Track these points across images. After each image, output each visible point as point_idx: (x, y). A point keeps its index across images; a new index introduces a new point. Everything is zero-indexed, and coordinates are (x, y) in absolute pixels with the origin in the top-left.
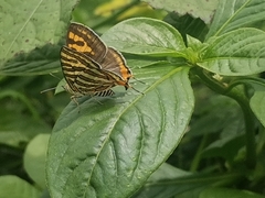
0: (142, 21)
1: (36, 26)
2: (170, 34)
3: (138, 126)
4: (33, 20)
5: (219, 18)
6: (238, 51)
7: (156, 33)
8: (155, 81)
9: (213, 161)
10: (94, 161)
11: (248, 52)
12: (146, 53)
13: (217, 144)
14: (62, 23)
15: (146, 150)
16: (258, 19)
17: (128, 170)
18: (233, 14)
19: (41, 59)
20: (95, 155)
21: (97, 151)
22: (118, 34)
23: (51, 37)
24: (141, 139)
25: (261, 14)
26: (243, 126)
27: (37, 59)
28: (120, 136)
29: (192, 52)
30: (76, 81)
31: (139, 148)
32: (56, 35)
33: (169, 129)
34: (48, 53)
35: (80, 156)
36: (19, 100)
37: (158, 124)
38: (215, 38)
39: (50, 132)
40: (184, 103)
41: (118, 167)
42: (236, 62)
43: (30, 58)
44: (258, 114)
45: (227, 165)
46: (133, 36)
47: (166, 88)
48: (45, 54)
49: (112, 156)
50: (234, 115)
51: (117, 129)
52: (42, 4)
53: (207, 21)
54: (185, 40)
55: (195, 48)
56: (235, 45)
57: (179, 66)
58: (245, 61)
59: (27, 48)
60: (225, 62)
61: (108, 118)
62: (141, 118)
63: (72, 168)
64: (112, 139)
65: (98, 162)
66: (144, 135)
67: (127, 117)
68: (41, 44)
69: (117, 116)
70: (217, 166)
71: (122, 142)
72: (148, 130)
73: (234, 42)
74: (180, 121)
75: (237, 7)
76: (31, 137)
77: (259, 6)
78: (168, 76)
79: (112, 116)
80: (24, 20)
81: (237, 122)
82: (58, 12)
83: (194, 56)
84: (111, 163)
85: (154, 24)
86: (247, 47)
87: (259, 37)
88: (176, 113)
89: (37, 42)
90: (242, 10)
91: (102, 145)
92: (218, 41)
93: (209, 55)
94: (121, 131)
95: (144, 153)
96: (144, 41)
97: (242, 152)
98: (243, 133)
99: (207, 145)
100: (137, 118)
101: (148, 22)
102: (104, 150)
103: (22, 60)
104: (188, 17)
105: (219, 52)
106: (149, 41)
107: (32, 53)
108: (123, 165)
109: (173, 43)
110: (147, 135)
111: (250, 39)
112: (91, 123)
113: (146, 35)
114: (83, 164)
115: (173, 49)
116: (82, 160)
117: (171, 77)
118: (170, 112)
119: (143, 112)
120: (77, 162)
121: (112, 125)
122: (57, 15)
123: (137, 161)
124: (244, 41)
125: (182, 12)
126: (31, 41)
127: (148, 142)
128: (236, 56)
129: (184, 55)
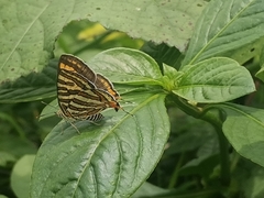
0: (121, 51)
1: (21, 55)
2: (147, 63)
3: (117, 151)
4: (18, 49)
5: (193, 47)
6: (211, 79)
7: (134, 62)
8: (133, 108)
9: (190, 178)
10: (75, 185)
11: (220, 80)
12: (125, 82)
13: (194, 163)
14: (46, 52)
15: (124, 174)
16: (230, 48)
17: (107, 194)
18: (206, 44)
19: (27, 86)
20: (76, 180)
21: (78, 175)
22: (98, 64)
23: (35, 66)
24: (119, 164)
25: (232, 44)
26: (218, 146)
27: (23, 86)
28: (100, 161)
29: (167, 80)
30: (70, 106)
31: (118, 173)
32: (40, 64)
33: (146, 155)
34: (33, 80)
35: (62, 180)
36: (7, 122)
37: (136, 149)
38: (190, 66)
39: (36, 153)
40: (160, 129)
41: (98, 191)
42: (209, 89)
43: (16, 85)
44: (230, 139)
45: (203, 182)
46: (112, 65)
47: (143, 115)
48: (30, 81)
49: (92, 180)
50: (210, 134)
51: (97, 155)
52: (27, 34)
53: (182, 50)
54: (161, 69)
55: (171, 76)
56: (208, 73)
57: (155, 93)
58: (218, 89)
59: (13, 77)
60: (199, 90)
61: (89, 144)
62: (120, 144)
63: (55, 192)
64: (92, 164)
65: (79, 186)
66: (122, 160)
67: (106, 143)
68: (26, 73)
69: (97, 142)
70: (194, 182)
71: (102, 167)
72: (127, 155)
73: (207, 71)
74: (156, 147)
75: (210, 37)
76: (19, 157)
77: (230, 36)
78: (145, 103)
79: (93, 142)
80: (10, 50)
81: (212, 141)
82: (42, 42)
83: (170, 84)
84: (91, 187)
85: (132, 54)
86: (219, 76)
87: (231, 65)
88: (153, 139)
89: (22, 71)
90: (214, 40)
91: (83, 170)
92: (192, 69)
93: (184, 83)
94: (101, 157)
95: (122, 177)
96: (123, 70)
97: (217, 170)
98: (218, 152)
99: (184, 163)
100: (116, 144)
101: (127, 53)
102: (85, 175)
103: (9, 87)
104: (164, 46)
105: (193, 80)
106: (128, 70)
107: (18, 81)
108: (102, 189)
109: (150, 71)
110: (125, 160)
111: (222, 67)
112: (73, 149)
113: (124, 65)
114: (65, 187)
115: (150, 77)
116: (64, 184)
117: (148, 104)
118: (147, 138)
119: (122, 138)
120: (59, 186)
121: (92, 151)
122: (41, 44)
123: (116, 185)
124: (216, 70)
125: (158, 41)
126: (16, 69)
127: (126, 166)
128: (209, 84)
129: (160, 83)
